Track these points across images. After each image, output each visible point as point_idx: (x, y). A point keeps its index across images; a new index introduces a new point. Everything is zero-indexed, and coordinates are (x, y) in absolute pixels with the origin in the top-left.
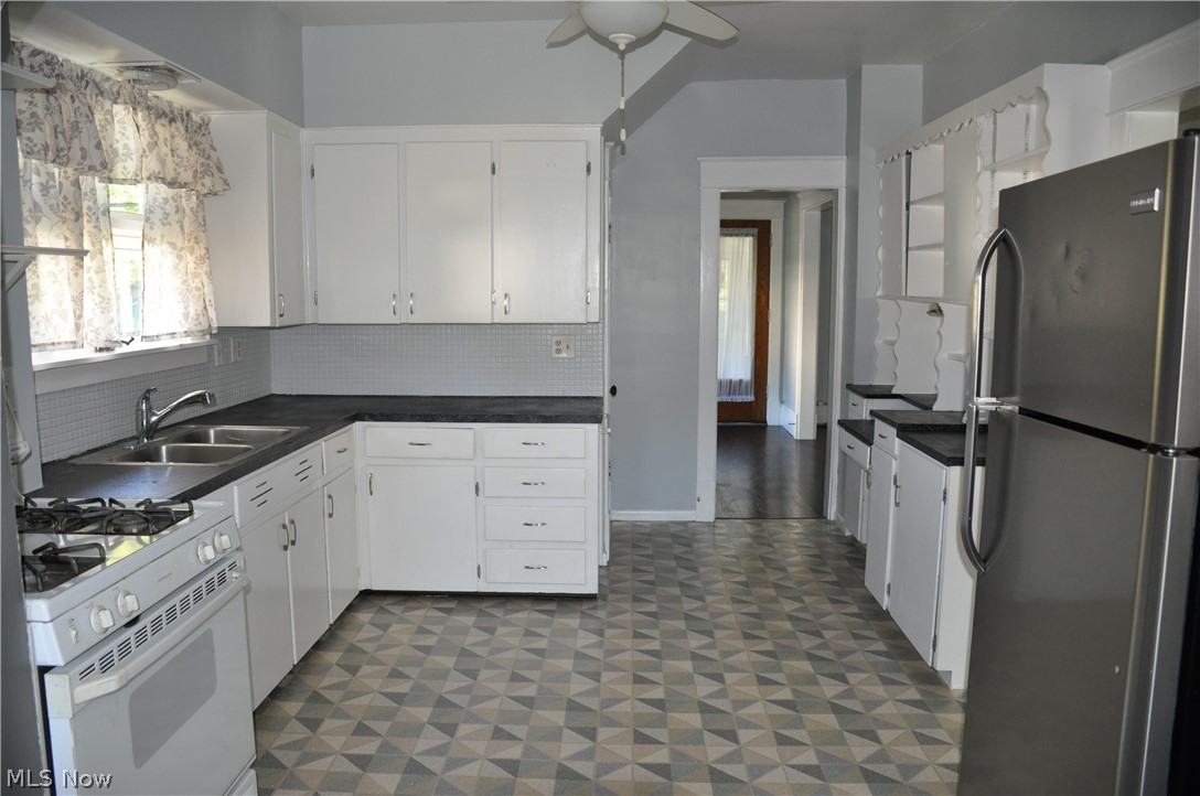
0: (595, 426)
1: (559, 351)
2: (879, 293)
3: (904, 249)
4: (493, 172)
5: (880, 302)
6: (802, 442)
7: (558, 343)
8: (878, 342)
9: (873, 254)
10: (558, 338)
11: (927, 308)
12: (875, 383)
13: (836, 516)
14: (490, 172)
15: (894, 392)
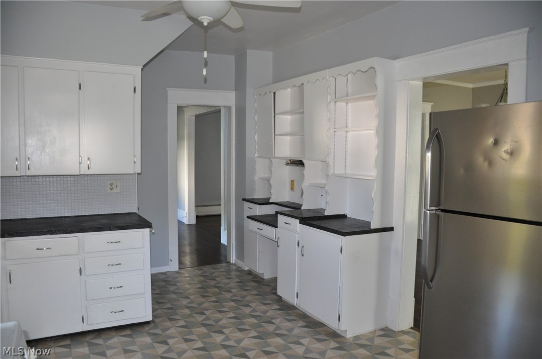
0: (148, 230)
1: (111, 189)
2: (256, 155)
3: (273, 135)
4: (80, 88)
5: (256, 159)
6: (190, 225)
7: (111, 184)
8: (256, 178)
9: (253, 138)
10: (111, 182)
11: (284, 162)
12: (255, 197)
13: (235, 261)
14: (78, 87)
15: (271, 201)
